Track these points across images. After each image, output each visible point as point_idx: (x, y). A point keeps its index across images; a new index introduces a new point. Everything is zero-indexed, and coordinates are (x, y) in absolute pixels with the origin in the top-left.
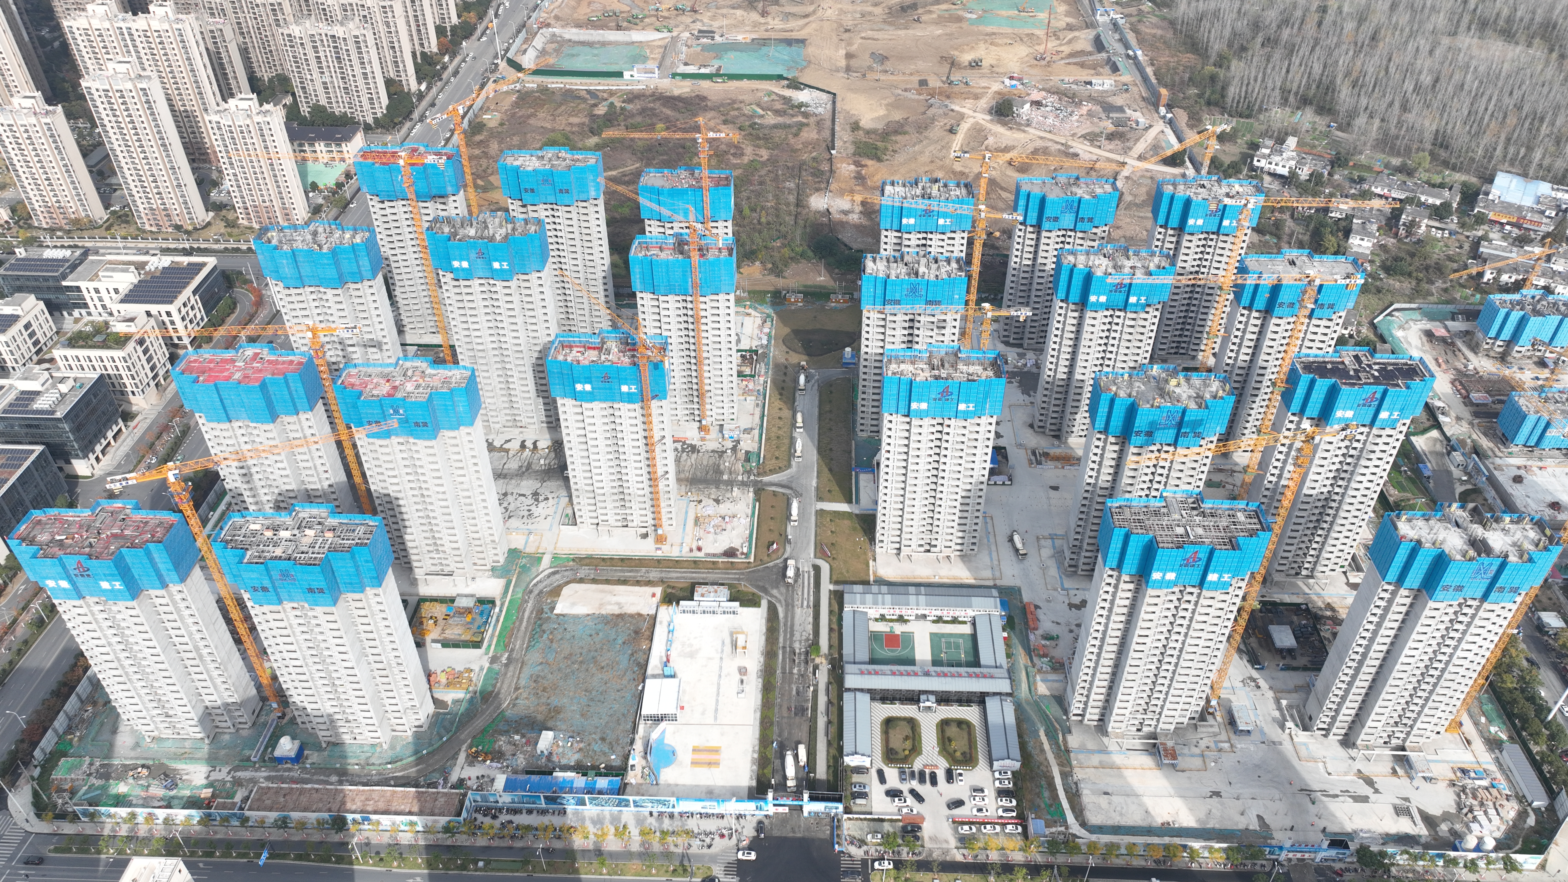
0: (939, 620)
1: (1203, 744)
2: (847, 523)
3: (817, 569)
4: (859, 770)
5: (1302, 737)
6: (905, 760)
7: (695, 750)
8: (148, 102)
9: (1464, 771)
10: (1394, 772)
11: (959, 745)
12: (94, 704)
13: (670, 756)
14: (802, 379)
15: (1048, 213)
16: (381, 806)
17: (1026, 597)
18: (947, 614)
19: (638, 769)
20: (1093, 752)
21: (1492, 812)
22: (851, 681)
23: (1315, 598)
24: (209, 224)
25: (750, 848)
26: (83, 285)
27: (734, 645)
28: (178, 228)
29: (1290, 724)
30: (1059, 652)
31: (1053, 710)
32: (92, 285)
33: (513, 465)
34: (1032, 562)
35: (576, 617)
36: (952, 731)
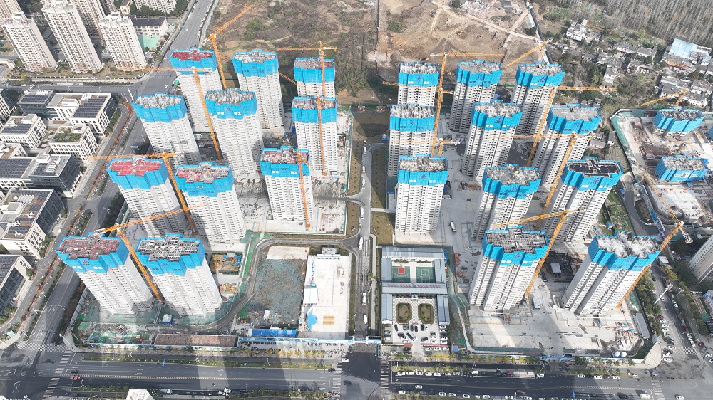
0: (420, 262)
1: (521, 313)
2: (384, 217)
3: (371, 238)
4: (388, 325)
5: (559, 310)
6: (405, 321)
7: (324, 317)
8: (72, 18)
9: (620, 324)
10: (594, 325)
11: (426, 315)
12: (90, 299)
13: (315, 320)
14: (365, 149)
15: (471, 80)
16: (206, 342)
17: (455, 251)
18: (423, 260)
19: (303, 325)
20: (478, 317)
21: (628, 341)
22: (385, 289)
23: (571, 250)
24: (103, 69)
25: (346, 357)
26: (56, 108)
27: (339, 273)
28: (90, 72)
29: (555, 306)
30: (467, 275)
31: (463, 300)
32: (59, 108)
33: (245, 191)
34: (458, 235)
35: (275, 261)
36: (424, 309)
